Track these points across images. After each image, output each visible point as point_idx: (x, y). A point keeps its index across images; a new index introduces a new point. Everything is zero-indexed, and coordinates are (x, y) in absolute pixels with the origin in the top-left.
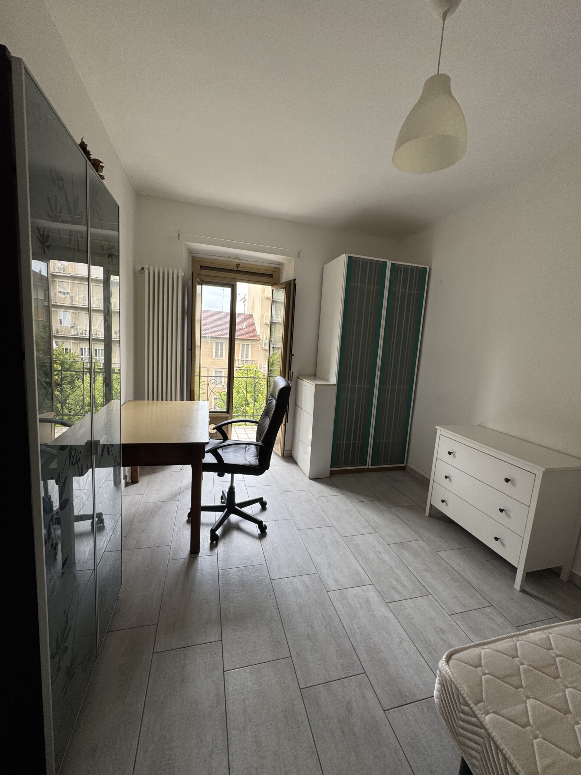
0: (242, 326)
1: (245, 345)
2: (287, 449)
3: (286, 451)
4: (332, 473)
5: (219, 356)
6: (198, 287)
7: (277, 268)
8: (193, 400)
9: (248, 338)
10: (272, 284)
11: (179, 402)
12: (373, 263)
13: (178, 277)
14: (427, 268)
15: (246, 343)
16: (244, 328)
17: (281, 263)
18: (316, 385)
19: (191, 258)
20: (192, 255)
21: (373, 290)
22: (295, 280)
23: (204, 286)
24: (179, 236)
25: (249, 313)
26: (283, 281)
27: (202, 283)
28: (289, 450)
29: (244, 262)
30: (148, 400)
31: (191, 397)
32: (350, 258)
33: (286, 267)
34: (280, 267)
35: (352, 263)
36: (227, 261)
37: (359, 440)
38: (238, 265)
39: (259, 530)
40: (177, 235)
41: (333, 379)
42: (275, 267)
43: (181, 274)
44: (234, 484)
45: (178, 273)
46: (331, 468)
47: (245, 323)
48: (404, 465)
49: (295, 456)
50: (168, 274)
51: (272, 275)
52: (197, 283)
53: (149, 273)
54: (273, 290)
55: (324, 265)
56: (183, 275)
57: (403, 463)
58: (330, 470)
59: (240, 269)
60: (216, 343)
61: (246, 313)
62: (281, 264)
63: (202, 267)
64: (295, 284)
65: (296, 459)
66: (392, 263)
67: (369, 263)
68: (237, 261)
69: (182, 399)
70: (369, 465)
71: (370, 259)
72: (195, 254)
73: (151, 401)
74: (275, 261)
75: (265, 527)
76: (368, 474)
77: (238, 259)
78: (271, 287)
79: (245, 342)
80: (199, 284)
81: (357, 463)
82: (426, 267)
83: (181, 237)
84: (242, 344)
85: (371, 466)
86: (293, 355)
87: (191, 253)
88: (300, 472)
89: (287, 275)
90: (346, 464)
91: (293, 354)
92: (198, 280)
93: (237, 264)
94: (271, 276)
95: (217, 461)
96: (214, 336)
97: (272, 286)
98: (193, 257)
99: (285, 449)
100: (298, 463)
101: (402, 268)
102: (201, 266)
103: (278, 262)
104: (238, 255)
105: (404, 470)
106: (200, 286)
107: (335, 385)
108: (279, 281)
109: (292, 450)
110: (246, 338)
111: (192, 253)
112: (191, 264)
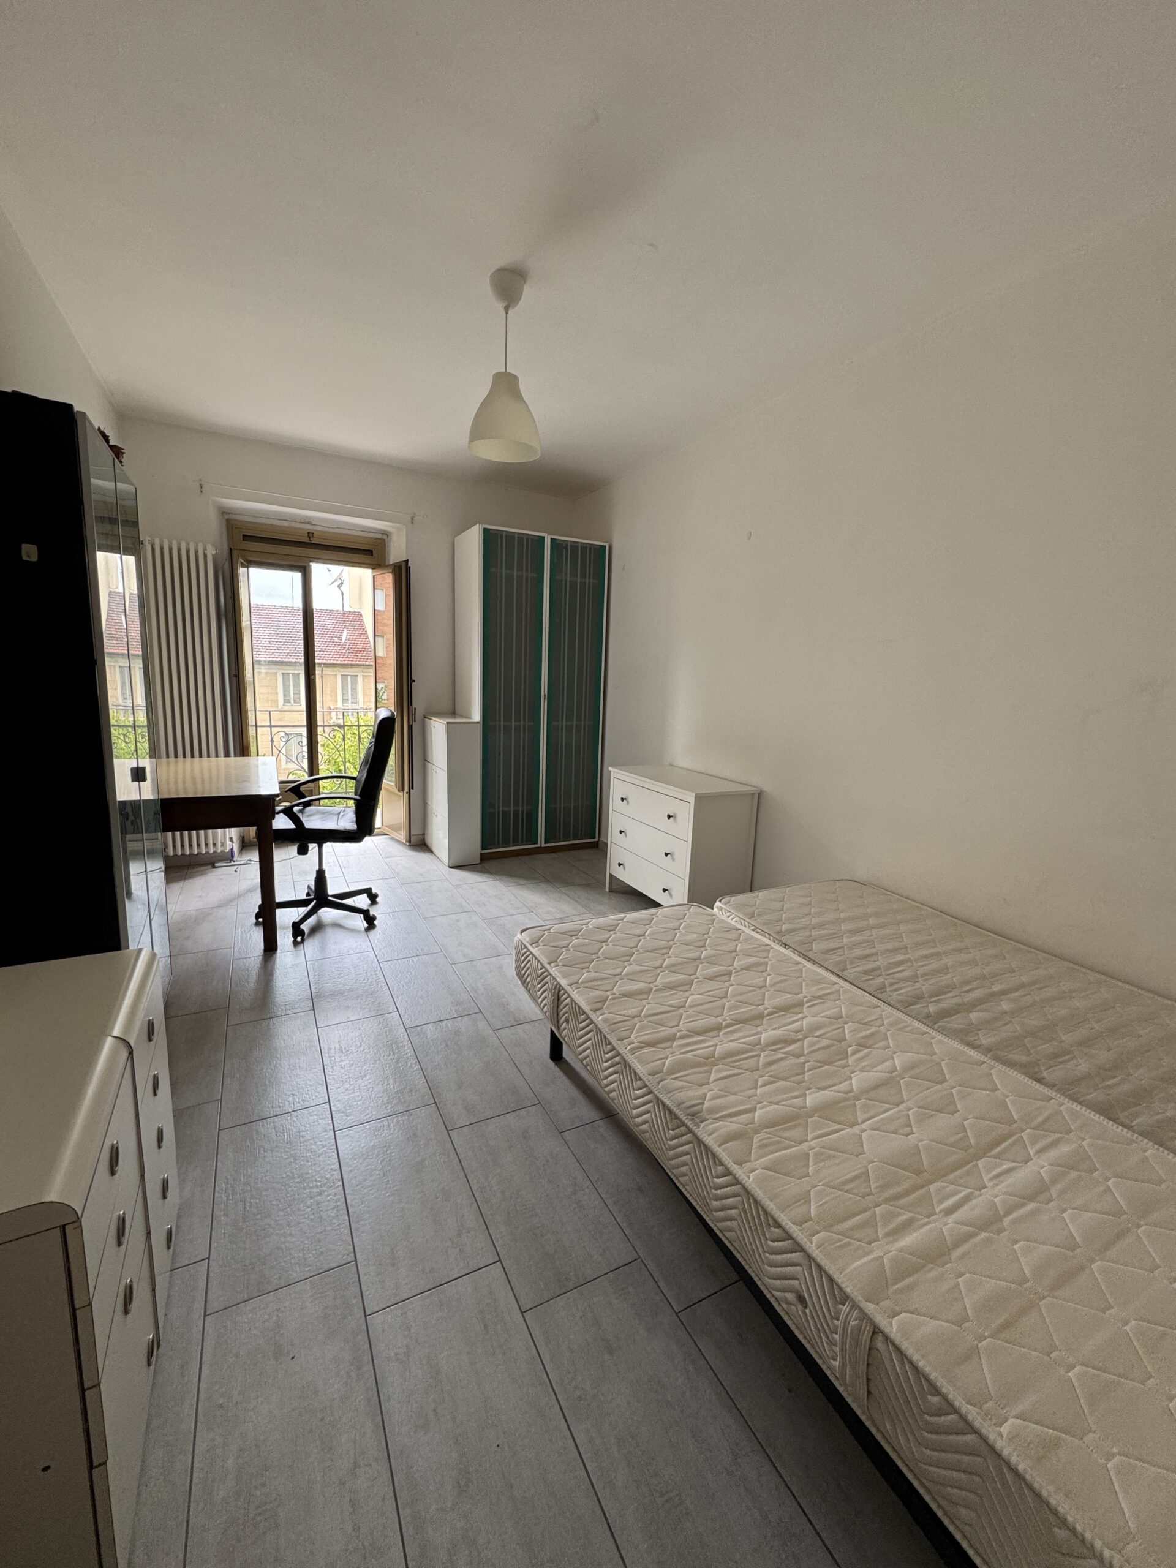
0: (340, 638)
1: (349, 677)
2: (417, 833)
3: (413, 835)
4: (484, 858)
5: (292, 701)
6: (242, 571)
7: (380, 539)
8: (248, 755)
9: (353, 662)
10: (374, 566)
11: (222, 759)
12: (523, 538)
13: (205, 556)
14: (605, 546)
15: (349, 672)
16: (343, 641)
17: (385, 531)
18: (447, 723)
19: (224, 524)
20: (227, 516)
21: (527, 579)
22: (407, 561)
23: (251, 569)
24: (201, 488)
25: (352, 610)
26: (391, 562)
27: (249, 564)
28: (418, 835)
29: (321, 529)
30: (168, 757)
31: (243, 750)
32: (486, 532)
33: (394, 538)
34: (385, 537)
35: (490, 539)
36: (290, 527)
37: (523, 805)
38: (311, 535)
39: (365, 922)
40: (198, 484)
41: (476, 716)
42: (377, 539)
43: (211, 552)
44: (325, 867)
45: (205, 549)
46: (483, 848)
47: (345, 630)
48: (596, 840)
49: (428, 841)
50: (188, 552)
51: (372, 551)
52: (239, 564)
53: (153, 550)
54: (374, 576)
55: (456, 536)
56: (214, 552)
57: (595, 838)
58: (481, 854)
59: (314, 541)
60: (283, 674)
61: (347, 609)
62: (386, 534)
63: (246, 537)
64: (408, 569)
65: (430, 846)
66: (551, 539)
67: (516, 539)
68: (309, 527)
69: (227, 755)
70: (541, 843)
71: (519, 533)
72: (231, 515)
73: (172, 759)
74: (377, 529)
75: (374, 918)
76: (541, 856)
77: (310, 523)
78: (370, 571)
79: (349, 670)
80: (243, 566)
81: (522, 841)
82: (604, 544)
83: (203, 490)
84: (342, 675)
85: (545, 843)
86: (414, 681)
87: (223, 513)
88: (436, 861)
89: (396, 552)
90: (506, 843)
91: (413, 678)
92: (241, 560)
93: (309, 533)
94: (370, 552)
95: (295, 825)
96: (278, 660)
97: (373, 569)
98: (228, 521)
99: (412, 833)
100: (434, 850)
101: (567, 545)
102: (243, 535)
103: (381, 530)
104: (310, 518)
105: (597, 847)
106: (246, 569)
107: (478, 722)
108: (385, 560)
109: (424, 834)
110: (350, 662)
111: (227, 513)
112: (225, 532)
